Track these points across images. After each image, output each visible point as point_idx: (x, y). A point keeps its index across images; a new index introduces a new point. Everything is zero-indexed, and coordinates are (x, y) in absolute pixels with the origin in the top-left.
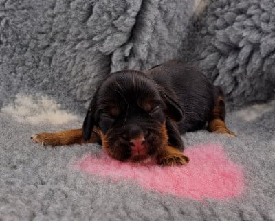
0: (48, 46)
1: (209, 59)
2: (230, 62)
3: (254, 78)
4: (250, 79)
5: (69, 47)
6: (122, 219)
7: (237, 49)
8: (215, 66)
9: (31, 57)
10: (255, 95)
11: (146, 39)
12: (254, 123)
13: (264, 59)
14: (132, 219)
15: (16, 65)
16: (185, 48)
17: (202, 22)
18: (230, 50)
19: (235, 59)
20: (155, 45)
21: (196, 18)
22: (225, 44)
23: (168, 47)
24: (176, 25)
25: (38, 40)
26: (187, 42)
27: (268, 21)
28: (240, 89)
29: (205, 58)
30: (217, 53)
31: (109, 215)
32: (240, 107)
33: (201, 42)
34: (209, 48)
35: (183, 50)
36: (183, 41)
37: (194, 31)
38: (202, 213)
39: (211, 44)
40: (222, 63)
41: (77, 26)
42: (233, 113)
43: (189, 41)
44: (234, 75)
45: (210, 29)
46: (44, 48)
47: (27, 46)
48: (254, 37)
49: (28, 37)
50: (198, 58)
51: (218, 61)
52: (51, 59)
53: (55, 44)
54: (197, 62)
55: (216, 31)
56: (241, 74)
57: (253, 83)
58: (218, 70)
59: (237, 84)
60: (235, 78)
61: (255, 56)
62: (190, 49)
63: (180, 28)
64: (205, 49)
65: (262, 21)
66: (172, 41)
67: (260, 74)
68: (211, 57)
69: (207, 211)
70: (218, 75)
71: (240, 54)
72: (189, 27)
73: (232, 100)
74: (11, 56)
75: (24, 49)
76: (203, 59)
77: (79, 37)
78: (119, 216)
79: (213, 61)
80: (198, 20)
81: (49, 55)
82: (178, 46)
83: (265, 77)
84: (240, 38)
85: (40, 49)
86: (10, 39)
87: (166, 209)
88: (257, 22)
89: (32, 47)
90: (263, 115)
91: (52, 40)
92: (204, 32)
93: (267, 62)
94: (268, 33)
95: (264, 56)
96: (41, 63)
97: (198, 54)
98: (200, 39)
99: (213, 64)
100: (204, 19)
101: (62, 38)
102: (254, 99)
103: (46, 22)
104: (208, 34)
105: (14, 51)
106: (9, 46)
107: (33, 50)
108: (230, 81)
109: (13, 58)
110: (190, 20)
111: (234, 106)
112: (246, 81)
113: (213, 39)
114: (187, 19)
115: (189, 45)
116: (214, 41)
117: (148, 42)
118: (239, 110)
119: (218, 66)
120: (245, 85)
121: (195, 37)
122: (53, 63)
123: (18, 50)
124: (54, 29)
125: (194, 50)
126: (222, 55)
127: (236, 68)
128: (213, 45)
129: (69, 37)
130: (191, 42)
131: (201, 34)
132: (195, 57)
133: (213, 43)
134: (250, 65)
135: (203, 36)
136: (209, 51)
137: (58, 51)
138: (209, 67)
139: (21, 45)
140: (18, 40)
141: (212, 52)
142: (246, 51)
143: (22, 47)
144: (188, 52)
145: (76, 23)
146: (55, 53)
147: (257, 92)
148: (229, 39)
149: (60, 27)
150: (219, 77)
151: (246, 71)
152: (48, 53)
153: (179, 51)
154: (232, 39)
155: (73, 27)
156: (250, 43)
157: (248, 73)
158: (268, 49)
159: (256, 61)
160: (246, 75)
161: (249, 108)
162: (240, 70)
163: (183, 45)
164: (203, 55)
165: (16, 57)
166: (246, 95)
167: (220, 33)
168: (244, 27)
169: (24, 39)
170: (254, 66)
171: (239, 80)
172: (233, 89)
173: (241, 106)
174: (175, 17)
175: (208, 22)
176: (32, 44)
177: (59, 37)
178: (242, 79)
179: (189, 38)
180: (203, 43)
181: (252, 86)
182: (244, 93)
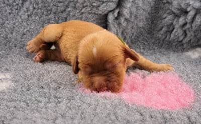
0: (65, 10)
1: (168, 18)
2: (182, 20)
3: (197, 31)
4: (195, 32)
5: (78, 11)
6: (113, 121)
7: (186, 12)
8: (172, 23)
9: (53, 17)
10: (198, 42)
11: (128, 6)
12: (197, 59)
14: (119, 121)
15: (44, 22)
16: (153, 11)
18: (182, 13)
19: (185, 19)
20: (134, 9)
22: (178, 9)
23: (142, 11)
25: (58, 6)
26: (154, 8)
28: (188, 38)
29: (166, 17)
30: (173, 15)
31: (104, 119)
32: (188, 50)
33: (163, 8)
34: (168, 11)
35: (151, 13)
36: (152, 7)
38: (164, 118)
39: (169, 9)
40: (176, 21)
42: (184, 53)
44: (184, 29)
46: (62, 12)
47: (51, 10)
48: (197, 4)
49: (52, 4)
50: (161, 18)
51: (174, 19)
52: (66, 18)
53: (69, 9)
54: (160, 21)
56: (189, 28)
57: (197, 34)
58: (174, 26)
59: (186, 35)
60: (185, 31)
61: (198, 16)
62: (156, 12)
64: (165, 12)
66: (145, 7)
68: (170, 17)
69: (167, 116)
70: (174, 29)
71: (188, 16)
73: (183, 45)
74: (41, 17)
75: (49, 12)
76: (165, 18)
77: (85, 5)
78: (110, 120)
79: (171, 20)
81: (65, 16)
82: (148, 10)
84: (188, 5)
85: (59, 12)
86: (40, 6)
87: (141, 115)
89: (54, 11)
91: (67, 6)
92: (165, 1)
97: (161, 16)
98: (162, 6)
101: (74, 5)
102: (197, 44)
104: (168, 2)
105: (43, 13)
106: (39, 10)
107: (55, 13)
108: (182, 33)
109: (42, 18)
111: (184, 49)
112: (192, 33)
113: (171, 6)
115: (155, 10)
116: (171, 7)
117: (130, 8)
118: (187, 51)
119: (174, 23)
120: (191, 35)
121: (159, 5)
123: (45, 13)
125: (158, 13)
126: (177, 16)
127: (185, 24)
128: (171, 10)
129: (78, 4)
130: (157, 7)
131: (163, 2)
132: (159, 17)
133: (170, 8)
134: (194, 23)
135: (164, 3)
136: (168, 13)
137: (71, 13)
138: (168, 24)
139: (47, 10)
140: (45, 6)
141: (170, 14)
142: (192, 13)
143: (48, 11)
146: (68, 15)
147: (199, 40)
148: (181, 6)
150: (175, 30)
151: (192, 26)
152: (64, 15)
153: (149, 13)
154: (183, 6)
156: (194, 8)
157: (193, 28)
159: (198, 20)
160: (192, 28)
161: (194, 50)
162: (188, 26)
163: (152, 10)
164: (164, 16)
165: (44, 18)
166: (192, 42)
169: (49, 6)
170: (197, 23)
171: (188, 32)
172: (184, 38)
176: (54, 9)
177: (72, 4)
178: (189, 31)
179: (155, 5)
180: (165, 8)
181: (196, 36)
182: (190, 40)
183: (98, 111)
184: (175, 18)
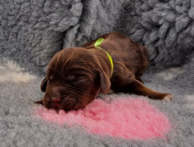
0: (16, 25)
1: (137, 34)
2: (153, 36)
3: (171, 48)
4: (168, 49)
7: (157, 26)
8: (141, 40)
9: (2, 32)
10: (171, 61)
12: (171, 81)
13: (178, 34)
16: (119, 26)
17: (131, 6)
18: (153, 27)
19: (157, 34)
21: (126, 4)
22: (149, 22)
24: (112, 9)
25: (8, 20)
26: (120, 22)
27: (181, 5)
28: (161, 57)
29: (134, 33)
30: (143, 29)
33: (131, 21)
34: (137, 25)
35: (117, 27)
36: (117, 21)
37: (125, 13)
39: (138, 23)
41: (37, 11)
42: (155, 75)
43: (122, 21)
44: (155, 46)
45: (138, 11)
46: (12, 26)
48: (171, 17)
50: (128, 33)
51: (143, 35)
52: (17, 34)
53: (20, 23)
55: (142, 13)
56: (161, 45)
57: (170, 51)
58: (144, 42)
59: (158, 53)
60: (157, 49)
61: (171, 31)
62: (122, 27)
63: (115, 12)
64: (133, 26)
65: (177, 5)
67: (175, 45)
68: (139, 32)
71: (160, 30)
72: (121, 10)
73: (154, 65)
76: (132, 34)
79: (139, 36)
80: (128, 5)
81: (16, 31)
82: (113, 26)
83: (179, 47)
84: (160, 17)
85: (9, 27)
88: (173, 6)
89: (4, 25)
90: (178, 76)
91: (19, 20)
92: (133, 13)
93: (181, 36)
94: (181, 14)
95: (178, 31)
96: (10, 37)
97: (128, 31)
98: (129, 19)
99: (140, 38)
100: (133, 4)
101: (26, 20)
102: (171, 63)
103: (14, 8)
104: (136, 15)
107: (4, 28)
108: (153, 51)
110: (122, 5)
111: (156, 69)
112: (165, 50)
113: (139, 19)
114: (120, 4)
115: (121, 24)
116: (141, 20)
118: (160, 72)
119: (143, 39)
120: (164, 53)
121: (126, 18)
122: (19, 37)
124: (21, 13)
125: (125, 27)
126: (147, 31)
127: (157, 40)
128: (140, 24)
129: (31, 19)
130: (123, 21)
131: (130, 15)
132: (126, 33)
133: (139, 22)
134: (167, 38)
135: (132, 16)
136: (137, 28)
137: (23, 28)
141: (138, 29)
142: (164, 27)
144: (121, 29)
145: (37, 8)
146: (20, 29)
147: (173, 58)
148: (151, 20)
149: (25, 11)
151: (165, 43)
152: (15, 30)
154: (154, 19)
155: (34, 11)
156: (167, 21)
157: (166, 44)
158: (181, 26)
159: (172, 35)
160: (165, 45)
161: (167, 71)
162: (160, 42)
163: (117, 24)
164: (132, 31)
166: (165, 61)
167: (145, 15)
168: (163, 10)
170: (171, 39)
171: (160, 50)
172: (156, 57)
173: (161, 69)
174: (112, 4)
175: (136, 6)
176: (3, 23)
177: (24, 18)
178: (162, 49)
179: (121, 18)
180: (132, 22)
181: (169, 54)
182: (163, 59)
183: (55, 141)
184: (145, 33)
